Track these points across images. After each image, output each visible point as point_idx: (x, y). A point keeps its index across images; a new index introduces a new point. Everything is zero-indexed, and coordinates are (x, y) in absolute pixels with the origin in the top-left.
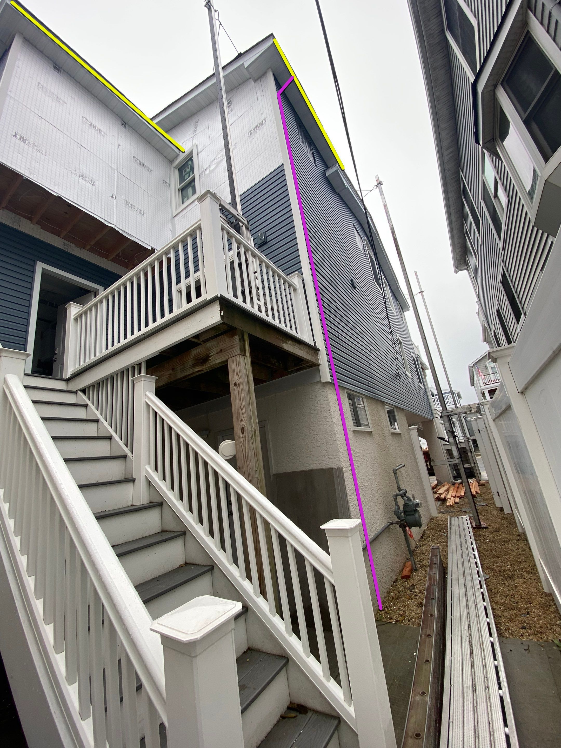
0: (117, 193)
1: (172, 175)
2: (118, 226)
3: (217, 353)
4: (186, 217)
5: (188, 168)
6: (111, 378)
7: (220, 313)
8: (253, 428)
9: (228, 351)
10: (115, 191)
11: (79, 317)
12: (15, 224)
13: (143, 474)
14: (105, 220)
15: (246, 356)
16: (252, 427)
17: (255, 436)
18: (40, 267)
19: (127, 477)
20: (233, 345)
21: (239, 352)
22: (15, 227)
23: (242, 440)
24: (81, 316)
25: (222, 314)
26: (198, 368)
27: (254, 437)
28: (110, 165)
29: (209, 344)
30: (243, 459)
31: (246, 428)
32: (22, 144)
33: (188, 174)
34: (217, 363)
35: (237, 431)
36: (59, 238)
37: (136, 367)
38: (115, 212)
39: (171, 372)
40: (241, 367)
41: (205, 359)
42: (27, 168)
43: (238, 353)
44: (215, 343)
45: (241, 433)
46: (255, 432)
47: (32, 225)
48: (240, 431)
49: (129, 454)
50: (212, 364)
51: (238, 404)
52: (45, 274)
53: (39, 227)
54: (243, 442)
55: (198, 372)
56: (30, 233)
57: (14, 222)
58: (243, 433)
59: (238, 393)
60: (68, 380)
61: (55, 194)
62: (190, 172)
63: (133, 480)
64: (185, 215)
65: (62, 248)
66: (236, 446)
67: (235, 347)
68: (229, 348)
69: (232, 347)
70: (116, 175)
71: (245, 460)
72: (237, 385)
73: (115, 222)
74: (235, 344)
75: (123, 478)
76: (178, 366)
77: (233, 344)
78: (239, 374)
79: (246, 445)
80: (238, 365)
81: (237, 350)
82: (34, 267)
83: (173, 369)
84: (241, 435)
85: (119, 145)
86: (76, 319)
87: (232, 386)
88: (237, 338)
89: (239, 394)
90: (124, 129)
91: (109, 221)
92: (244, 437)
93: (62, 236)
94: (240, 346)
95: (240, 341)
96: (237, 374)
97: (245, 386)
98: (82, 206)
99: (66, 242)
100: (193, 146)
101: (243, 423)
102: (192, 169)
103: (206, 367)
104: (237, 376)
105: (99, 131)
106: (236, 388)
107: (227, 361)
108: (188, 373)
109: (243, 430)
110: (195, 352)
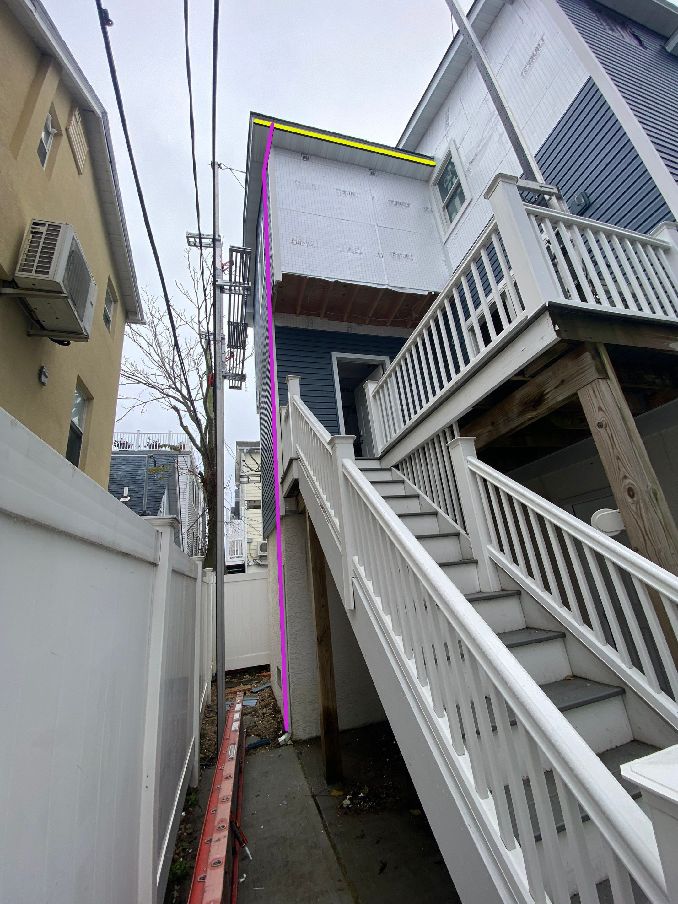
0: (382, 250)
1: (433, 196)
2: (391, 284)
3: (556, 388)
4: (459, 236)
5: (449, 175)
6: (422, 449)
7: (554, 328)
8: (650, 487)
9: (575, 380)
10: (380, 248)
11: (377, 392)
12: (310, 325)
13: (486, 555)
14: (378, 284)
15: (609, 379)
16: (648, 486)
17: (657, 499)
18: (335, 356)
19: (465, 558)
20: (581, 369)
21: (596, 375)
22: (310, 327)
23: (633, 507)
24: (378, 392)
25: (557, 328)
26: (528, 414)
27: (655, 502)
28: (369, 223)
29: (540, 379)
30: (641, 535)
31: (636, 488)
32: (299, 246)
33: (451, 183)
34: (559, 402)
35: (620, 493)
36: (343, 323)
37: (447, 431)
38: (385, 270)
39: (490, 428)
40: (604, 397)
41: (539, 400)
42: (308, 268)
43: (594, 378)
44: (550, 374)
45: (628, 497)
46: (655, 494)
47: (321, 320)
48: (626, 494)
49: (463, 532)
50: (551, 404)
51: (612, 454)
52: (341, 363)
53: (327, 319)
54: (635, 510)
55: (530, 419)
56: (322, 329)
57: (308, 323)
58: (632, 497)
59: (608, 438)
60: (380, 459)
61: (333, 280)
62: (452, 178)
63: (476, 562)
64: (458, 234)
65: (347, 332)
66: (622, 516)
67: (587, 370)
68: (576, 374)
69: (581, 371)
70: (377, 231)
71: (646, 537)
72: (604, 426)
73: (387, 280)
74: (586, 366)
75: (461, 559)
76: (499, 418)
77: (581, 367)
78: (604, 409)
79: (644, 514)
80: (598, 395)
81: (592, 373)
82: (330, 358)
83: (493, 424)
84: (629, 500)
85: (373, 198)
86: (374, 397)
87: (593, 428)
88: (587, 357)
89: (611, 438)
90: (374, 177)
91: (381, 283)
92: (637, 503)
93: (345, 320)
94: (596, 365)
95: (593, 358)
96: (600, 409)
97: (619, 423)
98: (355, 280)
99: (349, 324)
100: (449, 144)
101: (628, 481)
102: (455, 174)
103: (542, 410)
104: (601, 412)
105: (353, 194)
106: (602, 431)
107: (576, 394)
108: (515, 423)
109: (631, 492)
110: (520, 395)
